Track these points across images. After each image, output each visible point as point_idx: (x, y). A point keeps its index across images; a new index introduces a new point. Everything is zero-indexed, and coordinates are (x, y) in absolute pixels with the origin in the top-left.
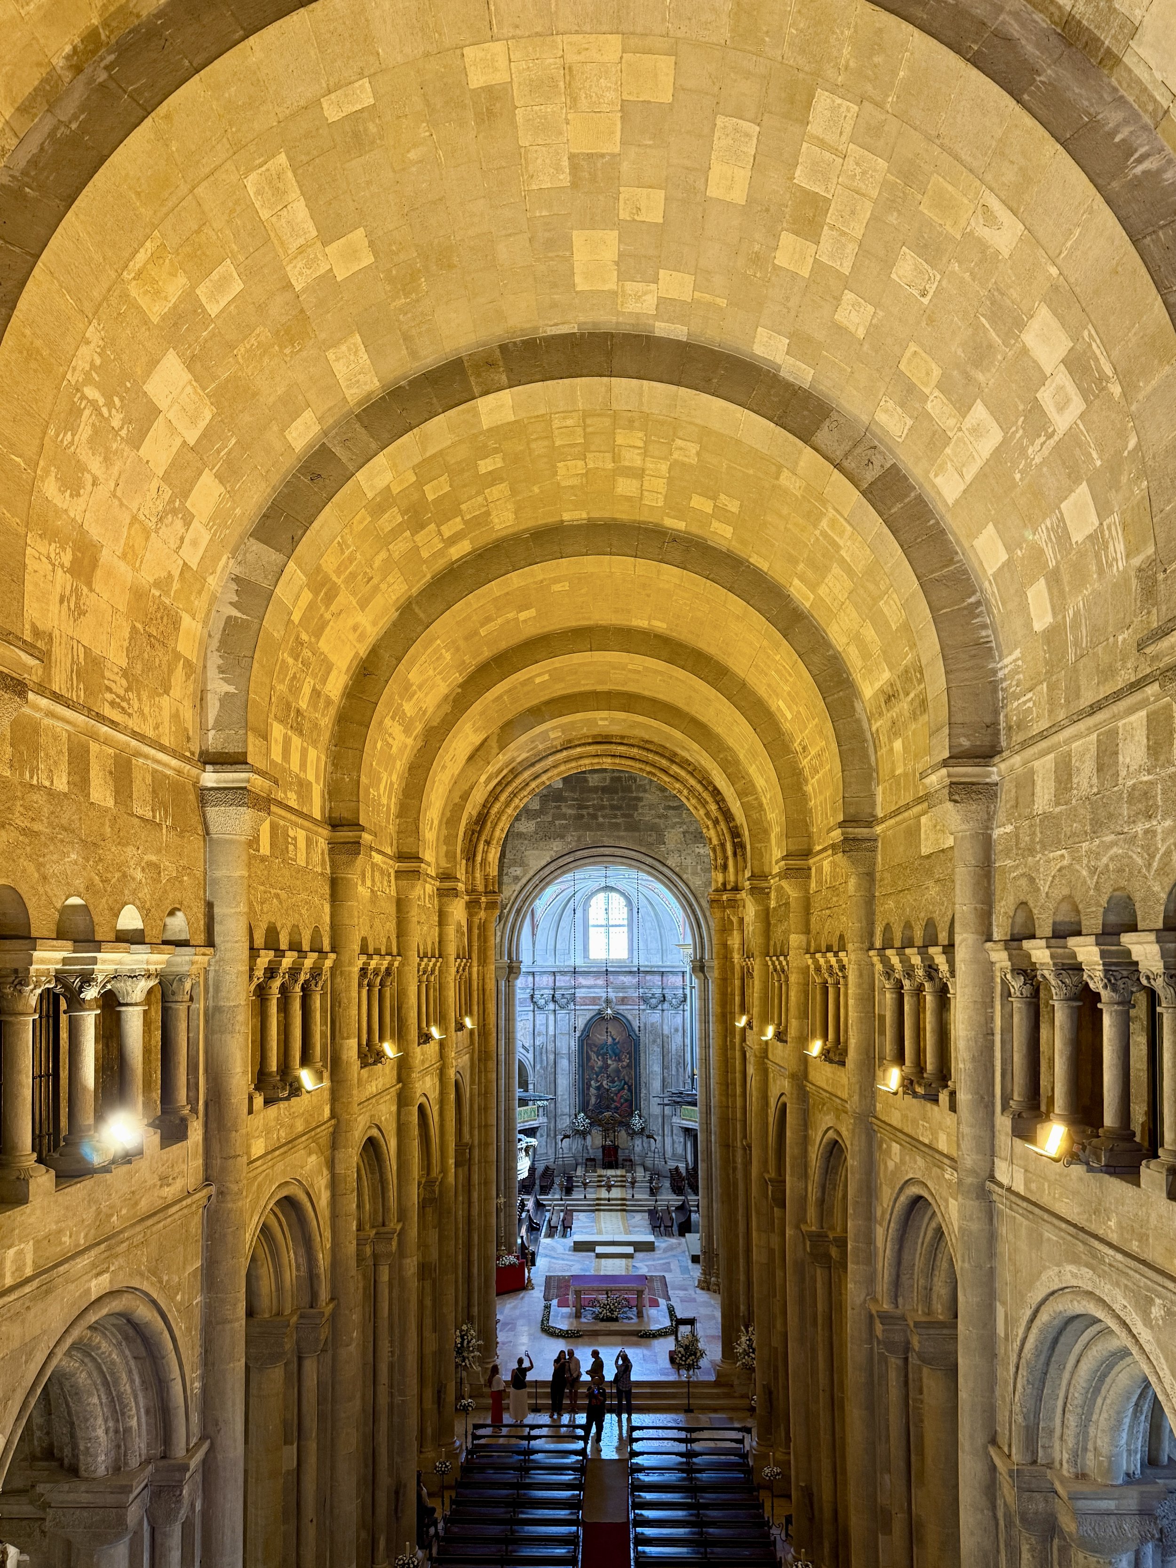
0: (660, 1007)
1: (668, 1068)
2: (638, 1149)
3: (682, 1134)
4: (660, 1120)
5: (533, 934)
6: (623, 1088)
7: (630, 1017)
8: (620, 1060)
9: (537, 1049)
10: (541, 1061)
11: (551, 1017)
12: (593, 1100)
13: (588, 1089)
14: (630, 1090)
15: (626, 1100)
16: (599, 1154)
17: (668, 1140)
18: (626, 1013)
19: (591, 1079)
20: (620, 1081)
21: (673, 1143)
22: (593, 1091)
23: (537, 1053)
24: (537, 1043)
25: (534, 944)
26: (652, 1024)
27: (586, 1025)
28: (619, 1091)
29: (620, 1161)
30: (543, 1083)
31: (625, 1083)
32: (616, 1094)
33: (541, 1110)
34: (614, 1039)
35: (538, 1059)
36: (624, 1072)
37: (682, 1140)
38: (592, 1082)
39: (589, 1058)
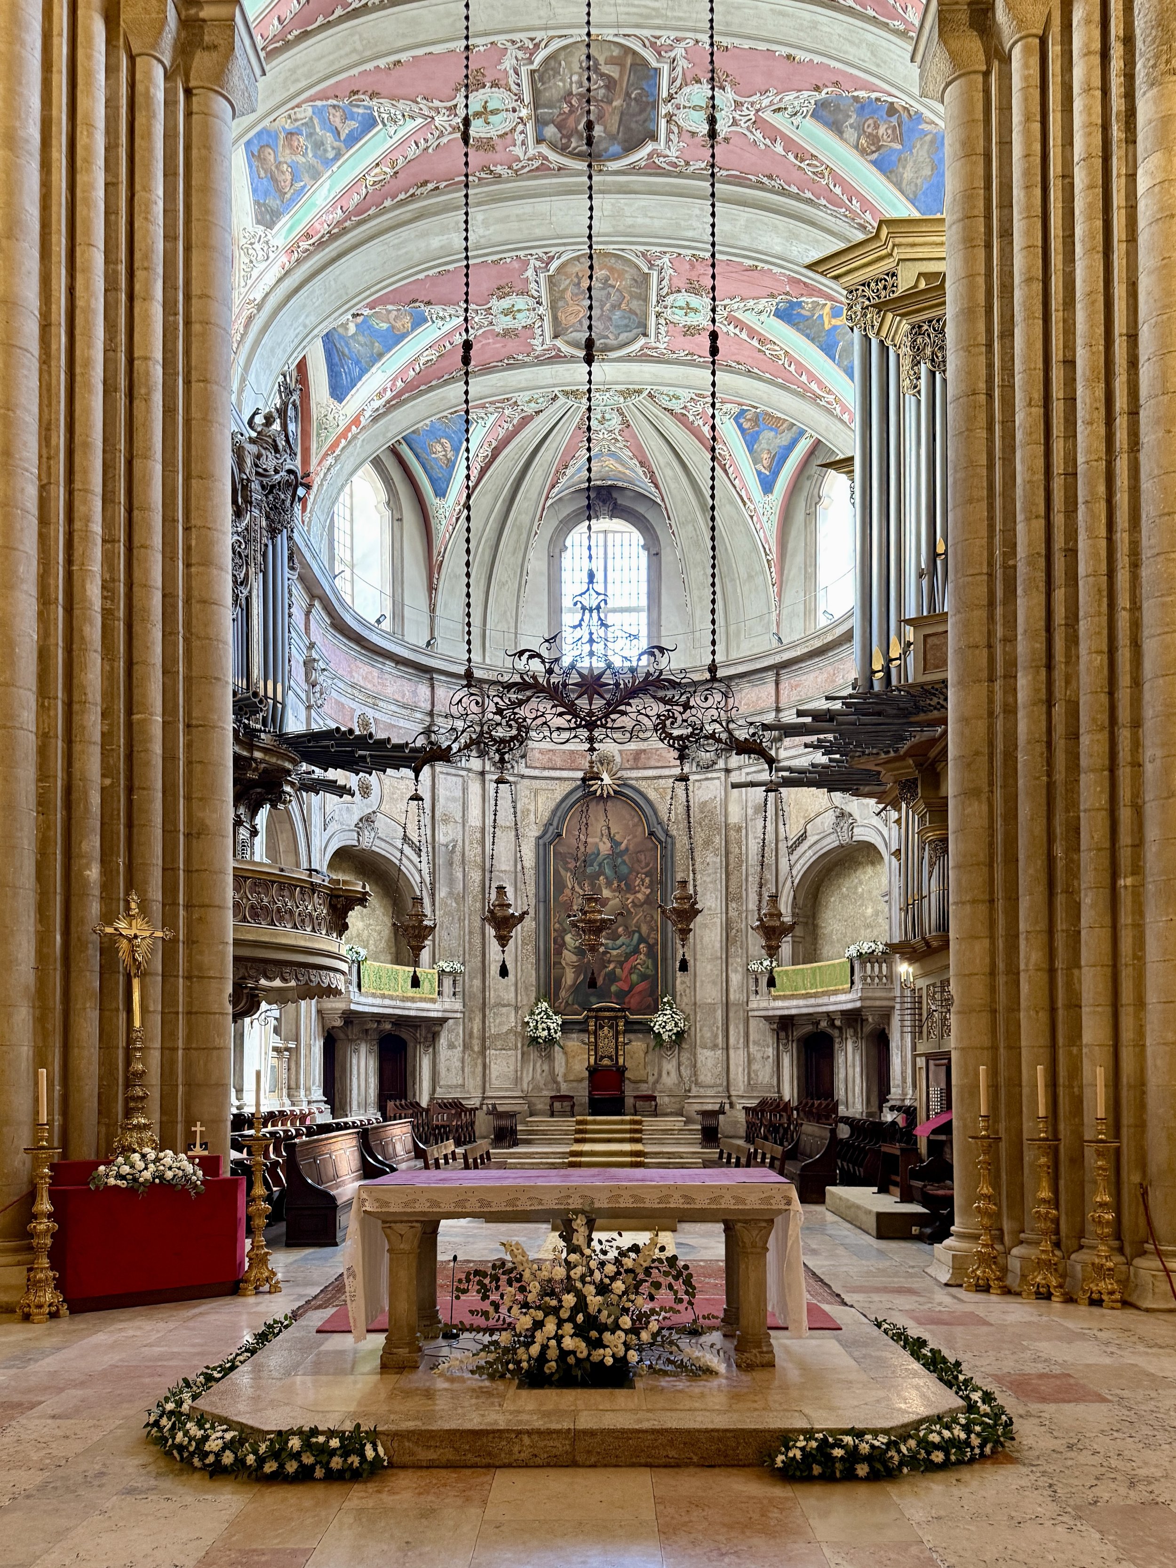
0: (721, 764)
1: (738, 899)
2: (669, 1080)
3: (770, 1039)
4: (719, 1014)
5: (432, 588)
6: (636, 951)
7: (652, 795)
8: (630, 889)
9: (441, 851)
10: (451, 881)
11: (475, 788)
12: (569, 977)
13: (559, 953)
14: (651, 953)
15: (644, 977)
16: (582, 1092)
17: (738, 1058)
18: (642, 786)
19: (565, 931)
20: (630, 934)
21: (750, 1061)
22: (569, 957)
23: (441, 861)
24: (441, 838)
25: (432, 610)
26: (704, 804)
27: (554, 812)
28: (628, 956)
29: (629, 1102)
30: (455, 932)
31: (642, 940)
32: (621, 964)
33: (447, 982)
34: (615, 844)
35: (442, 874)
36: (638, 916)
37: (770, 1052)
38: (568, 938)
39: (560, 886)
